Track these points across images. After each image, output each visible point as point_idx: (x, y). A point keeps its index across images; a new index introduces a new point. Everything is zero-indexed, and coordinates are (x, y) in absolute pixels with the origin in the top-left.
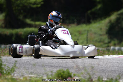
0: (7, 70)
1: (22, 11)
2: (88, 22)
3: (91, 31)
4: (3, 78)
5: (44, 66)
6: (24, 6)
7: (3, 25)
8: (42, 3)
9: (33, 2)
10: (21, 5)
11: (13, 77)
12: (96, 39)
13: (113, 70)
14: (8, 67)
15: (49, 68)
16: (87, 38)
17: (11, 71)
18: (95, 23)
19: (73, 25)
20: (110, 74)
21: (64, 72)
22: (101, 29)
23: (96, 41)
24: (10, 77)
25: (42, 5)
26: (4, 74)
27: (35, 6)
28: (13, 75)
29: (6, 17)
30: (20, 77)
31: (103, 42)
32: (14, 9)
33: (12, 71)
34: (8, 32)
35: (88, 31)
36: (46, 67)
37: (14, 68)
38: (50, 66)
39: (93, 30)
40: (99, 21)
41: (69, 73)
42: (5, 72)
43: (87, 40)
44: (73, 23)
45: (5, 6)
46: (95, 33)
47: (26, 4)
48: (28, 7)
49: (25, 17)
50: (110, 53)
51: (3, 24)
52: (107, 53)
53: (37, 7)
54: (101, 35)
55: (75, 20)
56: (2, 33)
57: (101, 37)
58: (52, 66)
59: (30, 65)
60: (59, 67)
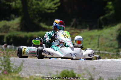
0: (15, 69)
1: (37, 16)
2: (100, 27)
3: (102, 36)
4: (10, 76)
5: (52, 67)
6: (39, 11)
7: (19, 29)
8: (57, 9)
9: (48, 8)
10: (36, 10)
11: (21, 76)
12: (107, 43)
13: (117, 73)
14: (15, 66)
15: (56, 68)
16: (98, 43)
17: (18, 70)
18: (106, 28)
19: (85, 30)
20: (113, 76)
21: (68, 72)
22: (112, 35)
23: (107, 46)
24: (17, 75)
25: (56, 10)
26: (12, 72)
27: (50, 11)
28: (20, 74)
29: (22, 20)
30: (27, 76)
31: (113, 47)
32: (29, 13)
33: (20, 70)
34: (23, 34)
35: (99, 36)
36: (53, 67)
37: (21, 67)
38: (58, 67)
39: (104, 35)
40: (111, 27)
41: (73, 73)
42: (13, 71)
43: (98, 45)
44: (86, 28)
45: (21, 10)
46: (106, 38)
47: (41, 9)
48: (43, 12)
49: (40, 21)
50: (118, 57)
51: (19, 27)
52: (115, 56)
53: (52, 13)
54: (111, 40)
55: (88, 26)
56: (18, 36)
57: (111, 42)
58: (59, 67)
59: (38, 66)
60: (66, 68)
